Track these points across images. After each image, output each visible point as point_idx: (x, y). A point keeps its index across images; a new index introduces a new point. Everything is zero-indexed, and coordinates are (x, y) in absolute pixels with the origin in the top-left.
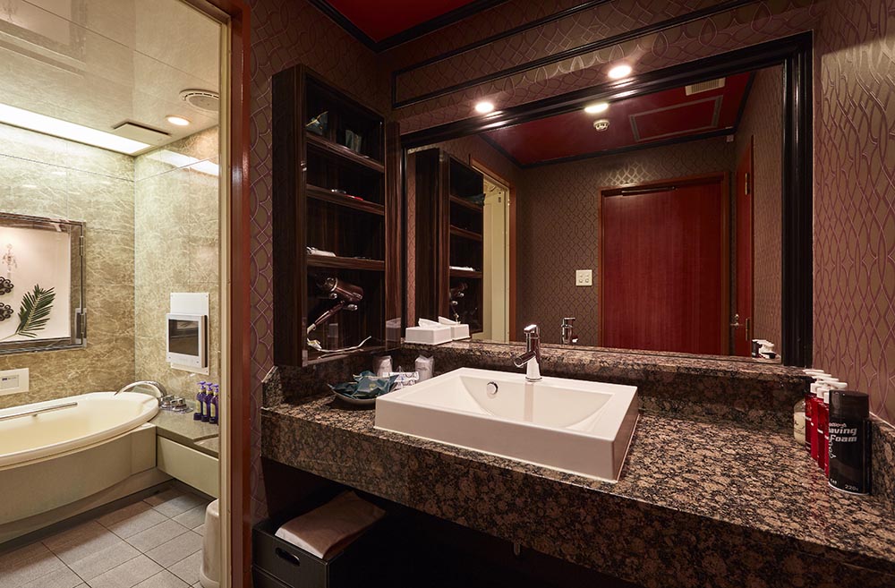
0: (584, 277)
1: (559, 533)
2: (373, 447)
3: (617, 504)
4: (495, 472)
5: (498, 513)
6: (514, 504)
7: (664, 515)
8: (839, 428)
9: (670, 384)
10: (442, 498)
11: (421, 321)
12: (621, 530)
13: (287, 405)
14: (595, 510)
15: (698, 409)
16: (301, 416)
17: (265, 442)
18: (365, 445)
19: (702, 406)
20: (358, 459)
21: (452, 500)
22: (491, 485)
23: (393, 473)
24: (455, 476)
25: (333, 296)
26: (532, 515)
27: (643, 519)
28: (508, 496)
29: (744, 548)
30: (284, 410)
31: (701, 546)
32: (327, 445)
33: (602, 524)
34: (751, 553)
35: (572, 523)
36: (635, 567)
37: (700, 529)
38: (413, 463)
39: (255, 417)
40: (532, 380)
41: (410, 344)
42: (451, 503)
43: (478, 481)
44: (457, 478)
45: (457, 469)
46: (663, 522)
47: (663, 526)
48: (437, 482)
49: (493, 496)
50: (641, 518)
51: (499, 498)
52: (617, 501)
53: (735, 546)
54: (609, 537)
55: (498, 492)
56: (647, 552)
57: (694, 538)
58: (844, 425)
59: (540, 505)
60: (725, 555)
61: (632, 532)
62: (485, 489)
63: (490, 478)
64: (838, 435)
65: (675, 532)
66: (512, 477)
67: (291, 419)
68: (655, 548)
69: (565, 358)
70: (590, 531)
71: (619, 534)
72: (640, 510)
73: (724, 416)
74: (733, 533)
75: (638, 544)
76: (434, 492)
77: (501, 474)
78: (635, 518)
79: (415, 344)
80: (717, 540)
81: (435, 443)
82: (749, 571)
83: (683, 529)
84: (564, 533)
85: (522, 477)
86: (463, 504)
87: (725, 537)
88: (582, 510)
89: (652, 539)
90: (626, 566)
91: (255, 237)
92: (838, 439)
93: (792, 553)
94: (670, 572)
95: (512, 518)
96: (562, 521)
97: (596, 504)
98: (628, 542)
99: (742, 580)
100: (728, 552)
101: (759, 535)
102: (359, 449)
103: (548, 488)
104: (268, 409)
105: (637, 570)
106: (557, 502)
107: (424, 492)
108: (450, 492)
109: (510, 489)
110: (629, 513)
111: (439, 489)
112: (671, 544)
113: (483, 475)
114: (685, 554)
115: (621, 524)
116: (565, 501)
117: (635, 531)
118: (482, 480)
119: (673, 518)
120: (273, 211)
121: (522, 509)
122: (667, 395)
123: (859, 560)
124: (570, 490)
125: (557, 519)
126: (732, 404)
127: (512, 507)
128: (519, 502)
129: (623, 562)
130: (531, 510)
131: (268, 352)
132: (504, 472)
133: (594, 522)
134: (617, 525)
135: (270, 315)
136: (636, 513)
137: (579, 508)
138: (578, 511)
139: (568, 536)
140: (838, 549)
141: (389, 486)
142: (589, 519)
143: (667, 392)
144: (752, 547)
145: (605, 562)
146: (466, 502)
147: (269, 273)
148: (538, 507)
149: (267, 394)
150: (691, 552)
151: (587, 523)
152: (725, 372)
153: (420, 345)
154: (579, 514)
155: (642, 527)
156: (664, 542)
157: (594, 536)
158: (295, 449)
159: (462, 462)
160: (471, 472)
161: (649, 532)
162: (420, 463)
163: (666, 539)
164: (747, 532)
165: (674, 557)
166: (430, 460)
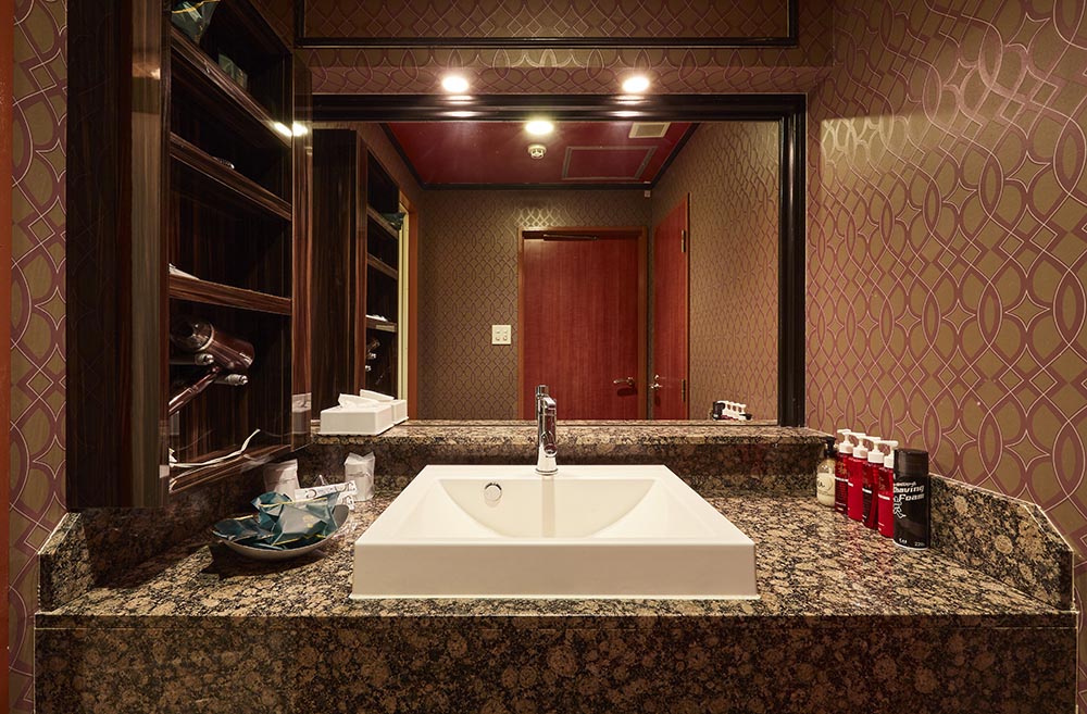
0: (502, 334)
1: (705, 688)
2: (365, 638)
3: (782, 626)
4: (610, 626)
5: (614, 686)
6: (640, 665)
7: (834, 626)
8: (910, 487)
9: (691, 457)
10: (515, 691)
11: (343, 398)
12: (786, 658)
13: (105, 592)
14: (754, 642)
15: (718, 482)
16: (165, 609)
17: (48, 687)
18: (348, 636)
19: (722, 479)
20: (328, 665)
21: (534, 688)
22: (603, 646)
23: (413, 673)
24: (539, 649)
25: (206, 359)
26: (667, 675)
27: (812, 637)
28: (630, 657)
29: (913, 640)
30: (105, 604)
31: (872, 652)
32: (248, 656)
33: (762, 658)
34: (920, 643)
35: (725, 667)
36: (801, 701)
37: (872, 632)
38: (456, 646)
39: (19, 638)
40: (549, 473)
41: (328, 436)
42: (531, 694)
43: (581, 646)
44: (543, 650)
45: (543, 637)
46: (834, 634)
47: (834, 639)
48: (504, 666)
49: (607, 662)
50: (808, 637)
51: (615, 663)
52: (782, 622)
53: (905, 640)
54: (770, 673)
55: (614, 653)
56: (816, 677)
57: (865, 644)
58: (914, 483)
59: (679, 656)
60: (895, 654)
61: (798, 657)
62: (593, 655)
63: (603, 636)
64: (907, 494)
65: (846, 643)
66: (637, 626)
67: (137, 623)
68: (824, 670)
69: (580, 439)
70: (747, 672)
71: (782, 665)
72: (808, 627)
73: (741, 487)
74: (903, 626)
75: (805, 671)
76: (498, 685)
77: (621, 626)
78: (803, 639)
79: (338, 436)
80: (888, 639)
81: (490, 602)
82: (917, 664)
83: (855, 636)
84: (713, 685)
85: (653, 622)
86: (553, 689)
87: (896, 634)
88: (736, 648)
89: (821, 660)
90: (791, 703)
91: (23, 225)
92: (908, 499)
93: (955, 632)
94: (840, 694)
95: (637, 686)
96: (710, 670)
97: (755, 633)
98: (793, 672)
99: (911, 677)
100: (898, 649)
101: (926, 621)
102: (331, 647)
103: (689, 629)
104: (57, 612)
105: (803, 704)
106: (703, 646)
107: (478, 690)
108: (530, 675)
109: (634, 646)
110: (795, 634)
111: (508, 678)
112: (841, 659)
113: (589, 634)
114: (856, 667)
115: (785, 652)
116: (714, 641)
117: (802, 656)
118: (586, 644)
119: (844, 627)
120: (68, 174)
121: (653, 669)
122: (687, 471)
123: (1006, 621)
124: (721, 624)
125: (703, 670)
126: (749, 472)
127: (636, 671)
128: (647, 661)
129: (787, 700)
130: (666, 668)
131: (53, 485)
132: (624, 622)
133: (753, 659)
134: (781, 654)
135: (58, 403)
136: (803, 632)
137: (733, 646)
138: (731, 650)
139: (718, 688)
140: (991, 615)
141: (404, 699)
142: (746, 656)
143: (688, 467)
144: (920, 636)
145: (765, 707)
146: (558, 684)
147: (57, 310)
148: (676, 661)
149: (55, 579)
150: (862, 662)
151: (744, 663)
152: (750, 438)
153: (349, 436)
154: (733, 653)
155: (810, 648)
156: (835, 659)
157: (753, 676)
158: (151, 684)
159: (551, 623)
160: (569, 635)
161: (819, 651)
162: (470, 643)
163: (837, 655)
164: (916, 620)
165: (844, 673)
166: (491, 634)
